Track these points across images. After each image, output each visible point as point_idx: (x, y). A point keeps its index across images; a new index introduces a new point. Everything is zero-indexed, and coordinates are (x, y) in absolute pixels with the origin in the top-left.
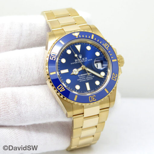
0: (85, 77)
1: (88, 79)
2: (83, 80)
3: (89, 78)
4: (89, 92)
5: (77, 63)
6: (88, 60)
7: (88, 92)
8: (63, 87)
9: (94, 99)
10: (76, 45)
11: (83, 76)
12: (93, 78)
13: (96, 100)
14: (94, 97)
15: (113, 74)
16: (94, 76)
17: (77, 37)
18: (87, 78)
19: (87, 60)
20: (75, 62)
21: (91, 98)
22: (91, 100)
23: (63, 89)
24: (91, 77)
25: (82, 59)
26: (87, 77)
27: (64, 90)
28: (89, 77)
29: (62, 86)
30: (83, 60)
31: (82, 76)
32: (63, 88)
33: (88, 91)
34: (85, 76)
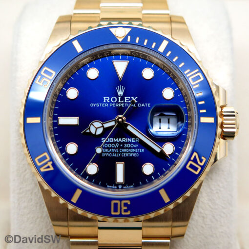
0: (119, 148)
1: (126, 153)
2: (113, 153)
3: (130, 150)
4: (120, 187)
5: (107, 105)
6: (140, 105)
7: (118, 188)
8: (50, 161)
9: (126, 211)
10: (116, 59)
11: (115, 143)
12: (139, 153)
13: (129, 213)
14: (126, 205)
15: (195, 154)
16: (143, 150)
17: (120, 40)
18: (125, 150)
19: (137, 104)
20: (103, 102)
21: (116, 205)
22: (116, 210)
23: (48, 167)
24: (136, 150)
25: (123, 99)
26: (123, 148)
27: (52, 169)
28: (130, 148)
29: (48, 159)
30: (124, 103)
31: (111, 143)
32: (50, 164)
33: (117, 185)
34: (120, 143)
